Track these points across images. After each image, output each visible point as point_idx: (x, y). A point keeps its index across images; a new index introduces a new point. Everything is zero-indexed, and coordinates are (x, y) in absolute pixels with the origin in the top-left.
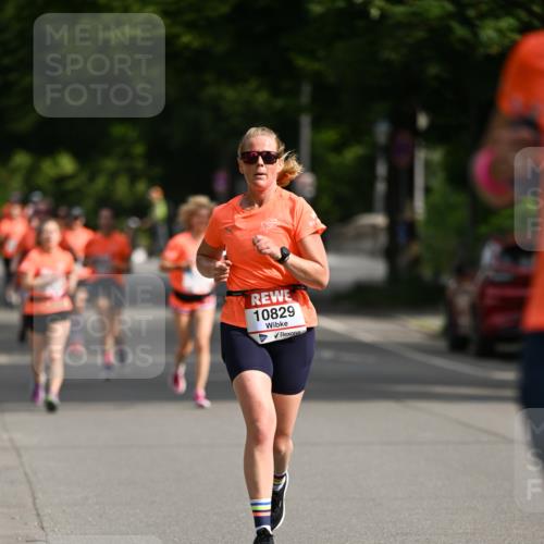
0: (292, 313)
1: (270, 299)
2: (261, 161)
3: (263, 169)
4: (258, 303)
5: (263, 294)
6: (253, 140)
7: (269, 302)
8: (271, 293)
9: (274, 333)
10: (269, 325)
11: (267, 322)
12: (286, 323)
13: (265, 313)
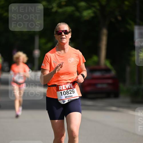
0: (74, 92)
1: (66, 87)
2: (63, 34)
3: (64, 37)
4: (62, 89)
5: (63, 86)
6: (60, 26)
7: (65, 89)
8: (66, 85)
9: (67, 100)
10: (66, 97)
11: (65, 96)
12: (72, 96)
13: (64, 93)
